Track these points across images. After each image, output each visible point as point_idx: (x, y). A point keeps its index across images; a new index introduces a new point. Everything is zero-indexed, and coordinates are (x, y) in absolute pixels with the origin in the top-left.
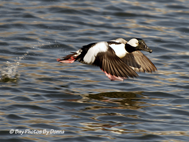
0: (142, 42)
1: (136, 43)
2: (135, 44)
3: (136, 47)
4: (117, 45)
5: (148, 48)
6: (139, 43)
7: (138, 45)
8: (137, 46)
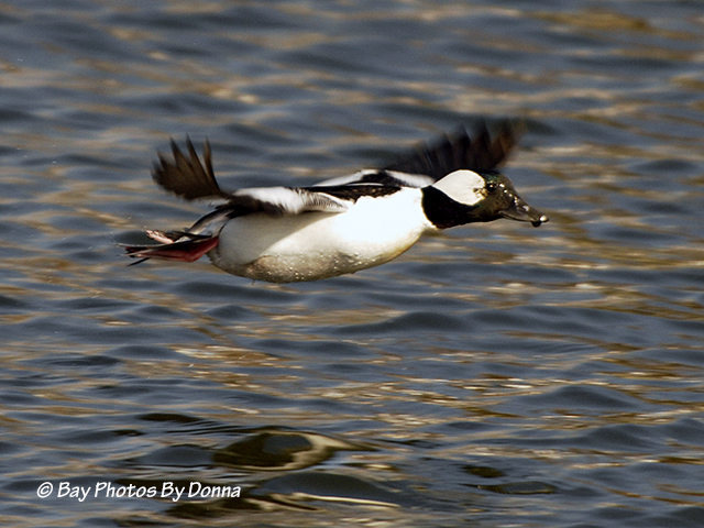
0: (502, 185)
1: (476, 190)
2: (472, 191)
3: (476, 206)
4: (379, 198)
5: (527, 208)
6: (487, 187)
7: (482, 198)
8: (481, 202)
